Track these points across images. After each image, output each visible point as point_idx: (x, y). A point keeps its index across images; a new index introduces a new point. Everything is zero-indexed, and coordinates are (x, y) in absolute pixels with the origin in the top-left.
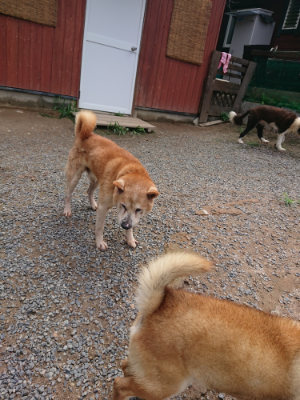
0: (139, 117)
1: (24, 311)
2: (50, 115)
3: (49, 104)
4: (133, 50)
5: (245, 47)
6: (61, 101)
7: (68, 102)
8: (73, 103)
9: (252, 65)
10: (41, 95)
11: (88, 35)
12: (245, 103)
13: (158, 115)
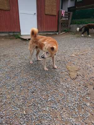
0: (40, 35)
1: (30, 92)
2: (13, 38)
3: (12, 35)
4: (35, 14)
5: (68, 8)
6: (15, 34)
7: (17, 34)
8: (19, 34)
9: (71, 13)
10: (9, 33)
11: (20, 11)
12: (71, 25)
13: (46, 33)
